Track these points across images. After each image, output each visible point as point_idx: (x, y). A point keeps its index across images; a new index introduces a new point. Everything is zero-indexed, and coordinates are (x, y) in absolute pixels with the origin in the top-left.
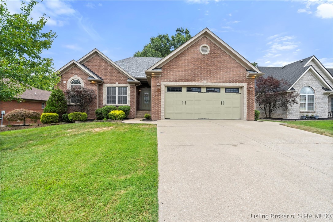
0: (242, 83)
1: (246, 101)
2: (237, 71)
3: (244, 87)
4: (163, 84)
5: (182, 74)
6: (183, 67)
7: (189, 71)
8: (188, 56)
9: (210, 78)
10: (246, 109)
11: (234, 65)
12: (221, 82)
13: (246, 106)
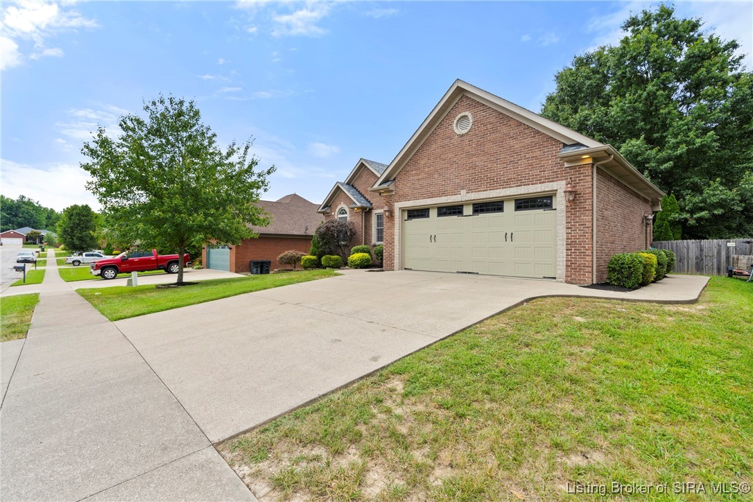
0: (553, 181)
1: (564, 230)
2: (538, 153)
3: (559, 191)
4: (397, 206)
5: (424, 183)
6: (427, 169)
7: (436, 176)
8: (434, 146)
9: (475, 182)
10: (565, 251)
11: (528, 141)
12: (496, 189)
13: (565, 243)
